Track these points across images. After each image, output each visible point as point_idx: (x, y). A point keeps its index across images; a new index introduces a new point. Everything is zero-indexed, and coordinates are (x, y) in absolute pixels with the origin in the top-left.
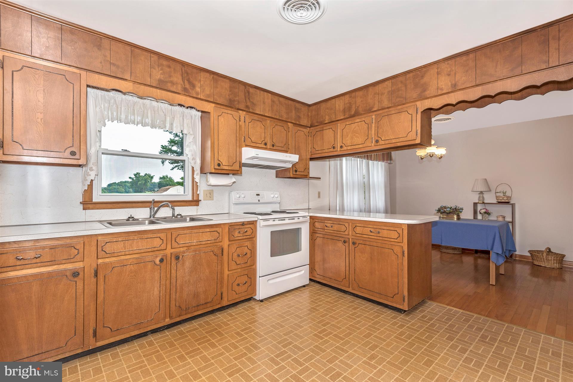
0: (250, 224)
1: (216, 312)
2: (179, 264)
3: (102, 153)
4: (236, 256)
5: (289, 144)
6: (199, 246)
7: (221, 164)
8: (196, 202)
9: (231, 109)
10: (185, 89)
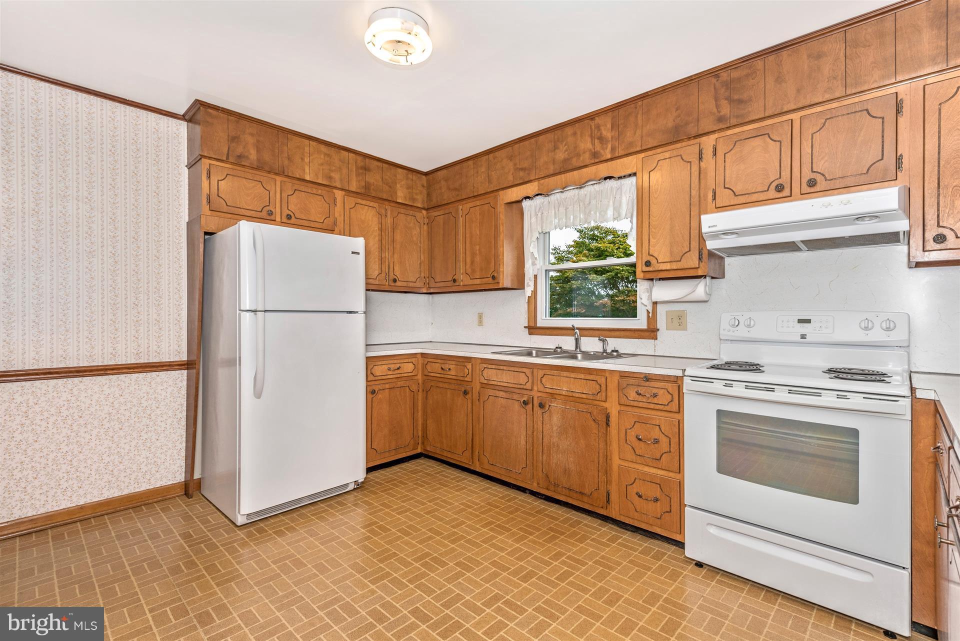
0: (668, 381)
1: (609, 523)
2: (546, 416)
3: (546, 270)
4: (634, 439)
5: (901, 155)
6: (570, 398)
7: (653, 261)
8: (651, 332)
9: (679, 145)
10: (595, 155)
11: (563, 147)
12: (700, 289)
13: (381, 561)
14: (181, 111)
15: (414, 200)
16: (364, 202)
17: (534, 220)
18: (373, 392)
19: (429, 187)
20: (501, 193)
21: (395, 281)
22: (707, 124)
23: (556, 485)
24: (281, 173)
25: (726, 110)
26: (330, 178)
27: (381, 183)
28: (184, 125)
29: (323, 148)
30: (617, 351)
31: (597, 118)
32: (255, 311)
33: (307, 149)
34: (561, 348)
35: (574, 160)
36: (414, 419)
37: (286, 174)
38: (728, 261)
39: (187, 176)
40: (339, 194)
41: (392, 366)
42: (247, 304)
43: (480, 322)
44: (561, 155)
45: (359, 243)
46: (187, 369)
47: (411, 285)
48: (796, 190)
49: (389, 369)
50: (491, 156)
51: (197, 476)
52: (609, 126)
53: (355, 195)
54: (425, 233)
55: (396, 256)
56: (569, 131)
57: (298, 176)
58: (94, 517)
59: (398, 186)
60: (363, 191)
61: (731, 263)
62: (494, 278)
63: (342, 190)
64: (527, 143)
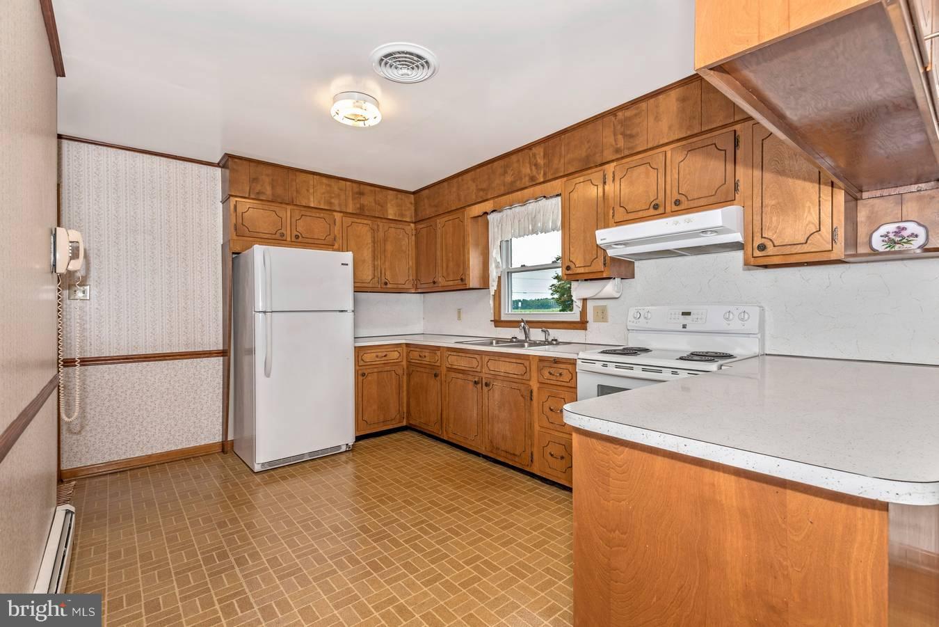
0: (568, 363)
2: (491, 392)
3: (508, 272)
4: (548, 409)
5: (738, 180)
6: (507, 378)
7: (572, 266)
8: (582, 324)
9: (589, 171)
10: (532, 178)
11: (510, 172)
12: (609, 288)
13: (385, 525)
14: (217, 161)
15: (402, 215)
16: (359, 221)
17: (496, 230)
18: (363, 375)
19: (416, 204)
20: (467, 208)
21: (386, 284)
22: (609, 155)
23: (498, 449)
24: (291, 203)
25: (621, 143)
26: (331, 204)
27: (373, 204)
28: (218, 171)
29: (325, 180)
30: (556, 340)
31: (533, 149)
32: (265, 312)
33: (311, 182)
34: (516, 338)
35: (518, 182)
36: (400, 399)
37: (295, 203)
38: (637, 264)
39: (221, 209)
40: (338, 216)
41: (380, 354)
42: (260, 305)
43: (459, 318)
44: (509, 179)
45: (348, 257)
46: (223, 356)
47: (400, 286)
48: (668, 209)
49: (377, 356)
50: (460, 178)
51: (230, 438)
52: (542, 154)
53: (351, 216)
54: (413, 243)
55: (387, 263)
56: (514, 158)
57: (304, 205)
58: (158, 464)
59: (389, 205)
60: (358, 211)
61: (639, 266)
62: (462, 280)
63: (341, 212)
64: (484, 168)
